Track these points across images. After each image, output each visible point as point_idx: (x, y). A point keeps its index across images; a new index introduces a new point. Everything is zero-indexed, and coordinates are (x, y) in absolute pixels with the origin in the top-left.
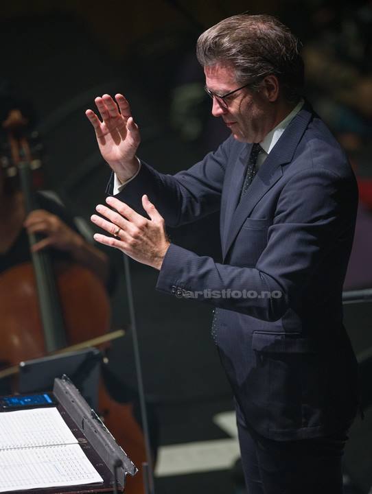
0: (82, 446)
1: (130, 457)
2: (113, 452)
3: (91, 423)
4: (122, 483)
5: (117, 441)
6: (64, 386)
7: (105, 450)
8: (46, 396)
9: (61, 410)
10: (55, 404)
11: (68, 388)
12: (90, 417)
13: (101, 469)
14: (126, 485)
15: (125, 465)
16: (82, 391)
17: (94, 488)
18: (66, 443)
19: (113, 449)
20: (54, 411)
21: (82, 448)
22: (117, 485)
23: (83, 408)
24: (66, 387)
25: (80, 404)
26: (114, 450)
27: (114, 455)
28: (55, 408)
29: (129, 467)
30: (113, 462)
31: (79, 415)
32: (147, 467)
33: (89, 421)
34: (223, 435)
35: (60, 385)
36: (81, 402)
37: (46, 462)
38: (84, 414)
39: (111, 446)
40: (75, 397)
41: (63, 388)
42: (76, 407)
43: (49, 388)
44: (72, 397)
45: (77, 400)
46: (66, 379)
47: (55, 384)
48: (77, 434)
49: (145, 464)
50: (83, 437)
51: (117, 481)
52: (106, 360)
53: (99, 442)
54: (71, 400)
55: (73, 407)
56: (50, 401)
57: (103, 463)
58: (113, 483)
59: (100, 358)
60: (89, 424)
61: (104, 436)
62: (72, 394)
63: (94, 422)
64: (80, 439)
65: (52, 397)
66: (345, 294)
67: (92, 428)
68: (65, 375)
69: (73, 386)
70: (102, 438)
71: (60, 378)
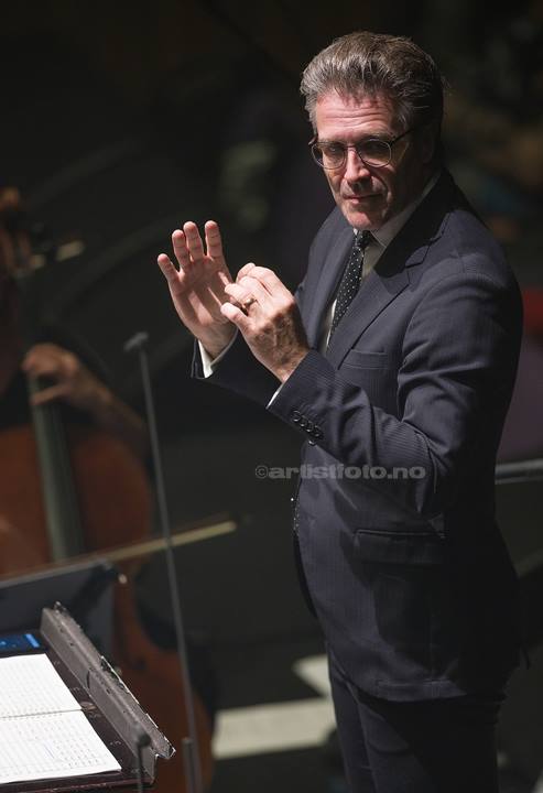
0: (87, 713)
1: (164, 729)
2: (136, 723)
3: (101, 678)
4: (150, 771)
5: (142, 706)
6: (58, 622)
7: (123, 719)
8: (29, 636)
9: (53, 658)
10: (44, 648)
11: (63, 623)
12: (99, 668)
13: (117, 750)
14: (156, 774)
15: (155, 743)
16: (86, 629)
17: (107, 780)
18: (62, 709)
19: (135, 718)
20: (42, 660)
21: (88, 718)
22: (143, 773)
23: (88, 655)
24: (61, 623)
25: (82, 648)
26: (137, 719)
27: (138, 727)
28: (44, 655)
29: (161, 746)
30: (136, 739)
31: (82, 666)
32: (190, 745)
33: (98, 675)
34: (308, 693)
35: (52, 620)
36: (84, 644)
37: (30, 740)
38: (90, 663)
39: (134, 715)
40: (74, 637)
41: (55, 624)
42: (76, 652)
43: (35, 624)
44: (70, 638)
45: (79, 643)
46: (61, 611)
47: (43, 618)
48: (80, 696)
49: (186, 741)
50: (89, 700)
51: (142, 768)
52: (123, 579)
53: (114, 707)
54: (68, 642)
55: (72, 653)
56: (35, 644)
57: (121, 740)
58: (137, 771)
59: (113, 575)
60: (97, 679)
61: (121, 698)
62: (69, 632)
63: (106, 676)
64: (85, 703)
65: (38, 638)
66: (499, 469)
67: (103, 686)
68: (58, 603)
69: (72, 620)
70: (119, 701)
71: (52, 607)
